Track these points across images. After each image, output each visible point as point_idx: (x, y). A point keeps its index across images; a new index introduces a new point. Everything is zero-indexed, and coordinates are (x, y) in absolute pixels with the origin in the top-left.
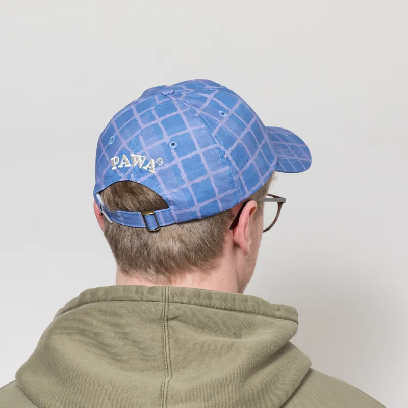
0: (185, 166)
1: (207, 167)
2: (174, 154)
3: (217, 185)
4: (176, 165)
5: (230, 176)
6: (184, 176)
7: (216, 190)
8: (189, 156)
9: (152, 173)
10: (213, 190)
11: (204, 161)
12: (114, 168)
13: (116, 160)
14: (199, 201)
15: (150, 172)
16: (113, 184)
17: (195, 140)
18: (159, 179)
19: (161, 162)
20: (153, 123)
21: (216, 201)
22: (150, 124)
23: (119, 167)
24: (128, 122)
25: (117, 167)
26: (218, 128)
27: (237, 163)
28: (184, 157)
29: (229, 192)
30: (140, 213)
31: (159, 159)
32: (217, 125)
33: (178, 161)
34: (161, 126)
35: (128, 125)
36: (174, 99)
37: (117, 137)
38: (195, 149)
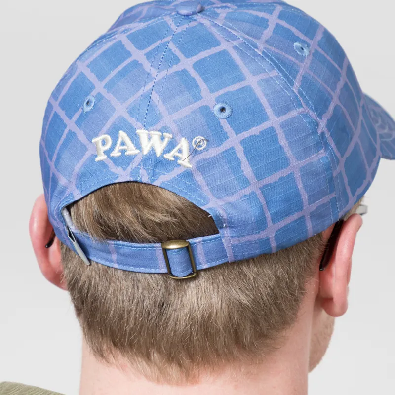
0: (247, 152)
1: (289, 152)
2: (227, 127)
3: (305, 187)
4: (232, 148)
5: (328, 168)
6: (247, 170)
7: (305, 197)
8: (255, 131)
9: (184, 166)
10: (298, 195)
11: (283, 142)
12: (101, 157)
13: (104, 143)
14: (276, 218)
15: (180, 165)
16: (100, 188)
17: (264, 101)
18: (199, 178)
19: (201, 144)
20: (176, 68)
21: (303, 217)
22: (171, 71)
23: (111, 155)
24: (120, 68)
25: (109, 156)
26: (299, 77)
27: (338, 144)
28: (245, 134)
29: (325, 199)
30: (158, 245)
31: (199, 138)
32: (297, 72)
33: (234, 140)
34: (193, 73)
35: (122, 74)
36: (206, 22)
37: (99, 97)
38: (265, 118)
